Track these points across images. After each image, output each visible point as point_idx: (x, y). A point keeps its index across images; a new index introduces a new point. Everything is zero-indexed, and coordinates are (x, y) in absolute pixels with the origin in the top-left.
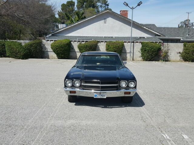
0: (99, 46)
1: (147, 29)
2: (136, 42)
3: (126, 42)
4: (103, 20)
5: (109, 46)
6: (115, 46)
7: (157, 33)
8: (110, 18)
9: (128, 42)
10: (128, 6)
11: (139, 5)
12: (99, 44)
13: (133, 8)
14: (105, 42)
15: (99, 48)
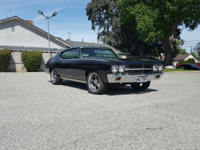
0: (12, 56)
1: (59, 41)
2: (54, 53)
3: (44, 52)
4: (11, 28)
5: (26, 55)
6: (33, 56)
7: (68, 45)
8: (18, 26)
9: (46, 52)
10: (43, 15)
11: (54, 15)
12: (12, 54)
13: (49, 18)
14: (20, 51)
15: (13, 58)
